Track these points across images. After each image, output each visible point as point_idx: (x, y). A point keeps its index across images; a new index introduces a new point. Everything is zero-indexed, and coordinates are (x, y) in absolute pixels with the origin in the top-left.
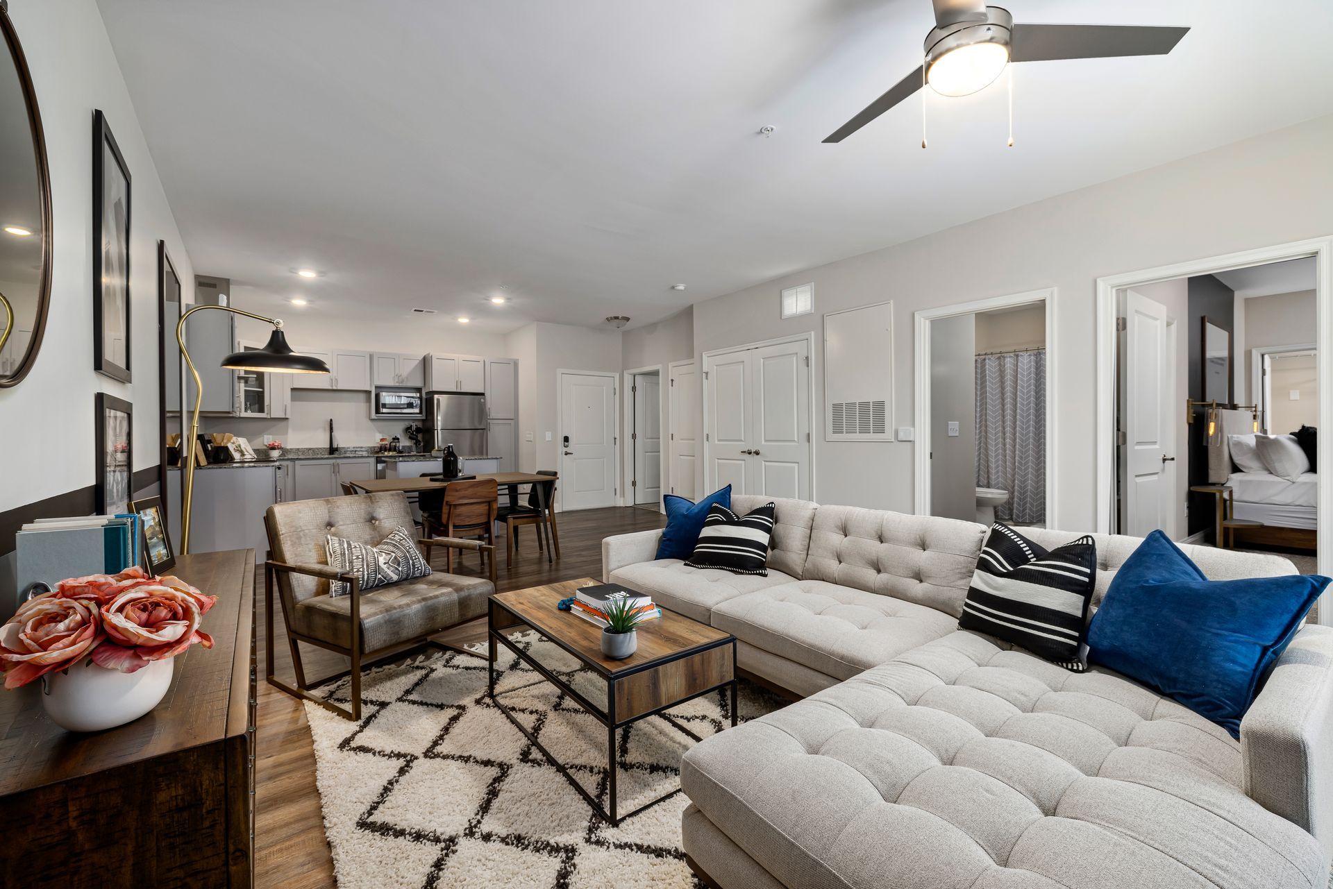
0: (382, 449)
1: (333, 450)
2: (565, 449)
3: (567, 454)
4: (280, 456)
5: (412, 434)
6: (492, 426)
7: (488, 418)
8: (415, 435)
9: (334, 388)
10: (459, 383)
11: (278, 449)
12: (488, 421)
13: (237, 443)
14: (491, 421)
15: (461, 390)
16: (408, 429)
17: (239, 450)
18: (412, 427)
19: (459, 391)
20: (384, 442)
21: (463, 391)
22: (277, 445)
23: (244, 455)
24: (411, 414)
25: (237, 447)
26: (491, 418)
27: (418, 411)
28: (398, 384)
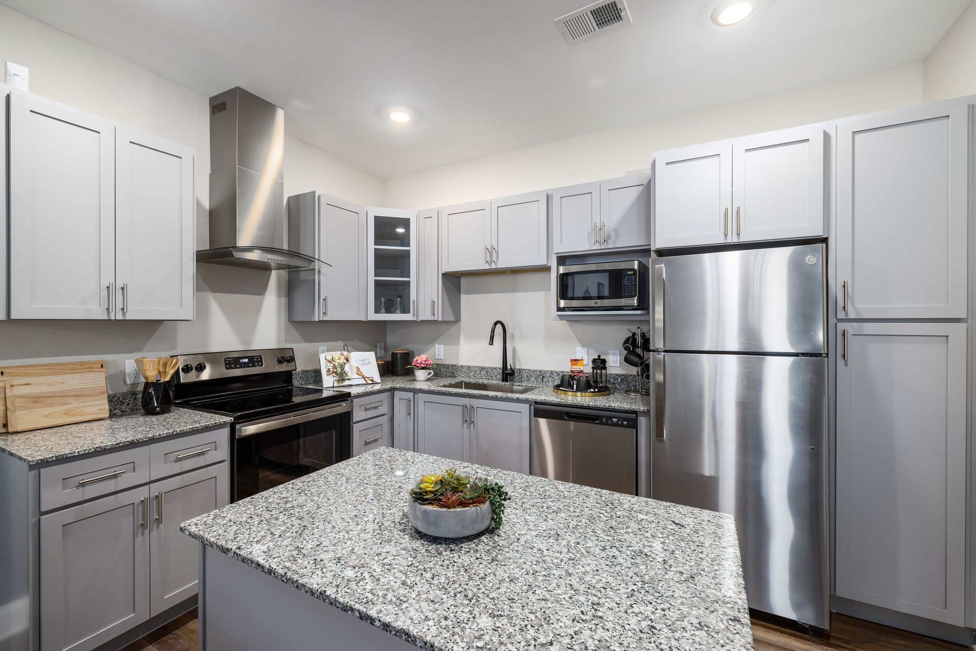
0: (568, 382)
5: (633, 353)
7: (841, 315)
8: (638, 356)
9: (493, 266)
10: (733, 216)
11: (423, 368)
12: (841, 326)
13: (338, 361)
14: (850, 328)
15: (738, 235)
16: (627, 341)
17: (336, 373)
18: (636, 337)
19: (732, 239)
20: (577, 368)
21: (744, 239)
22: (421, 363)
23: (343, 380)
24: (620, 308)
25: (335, 367)
26: (852, 315)
27: (635, 301)
28: (597, 247)
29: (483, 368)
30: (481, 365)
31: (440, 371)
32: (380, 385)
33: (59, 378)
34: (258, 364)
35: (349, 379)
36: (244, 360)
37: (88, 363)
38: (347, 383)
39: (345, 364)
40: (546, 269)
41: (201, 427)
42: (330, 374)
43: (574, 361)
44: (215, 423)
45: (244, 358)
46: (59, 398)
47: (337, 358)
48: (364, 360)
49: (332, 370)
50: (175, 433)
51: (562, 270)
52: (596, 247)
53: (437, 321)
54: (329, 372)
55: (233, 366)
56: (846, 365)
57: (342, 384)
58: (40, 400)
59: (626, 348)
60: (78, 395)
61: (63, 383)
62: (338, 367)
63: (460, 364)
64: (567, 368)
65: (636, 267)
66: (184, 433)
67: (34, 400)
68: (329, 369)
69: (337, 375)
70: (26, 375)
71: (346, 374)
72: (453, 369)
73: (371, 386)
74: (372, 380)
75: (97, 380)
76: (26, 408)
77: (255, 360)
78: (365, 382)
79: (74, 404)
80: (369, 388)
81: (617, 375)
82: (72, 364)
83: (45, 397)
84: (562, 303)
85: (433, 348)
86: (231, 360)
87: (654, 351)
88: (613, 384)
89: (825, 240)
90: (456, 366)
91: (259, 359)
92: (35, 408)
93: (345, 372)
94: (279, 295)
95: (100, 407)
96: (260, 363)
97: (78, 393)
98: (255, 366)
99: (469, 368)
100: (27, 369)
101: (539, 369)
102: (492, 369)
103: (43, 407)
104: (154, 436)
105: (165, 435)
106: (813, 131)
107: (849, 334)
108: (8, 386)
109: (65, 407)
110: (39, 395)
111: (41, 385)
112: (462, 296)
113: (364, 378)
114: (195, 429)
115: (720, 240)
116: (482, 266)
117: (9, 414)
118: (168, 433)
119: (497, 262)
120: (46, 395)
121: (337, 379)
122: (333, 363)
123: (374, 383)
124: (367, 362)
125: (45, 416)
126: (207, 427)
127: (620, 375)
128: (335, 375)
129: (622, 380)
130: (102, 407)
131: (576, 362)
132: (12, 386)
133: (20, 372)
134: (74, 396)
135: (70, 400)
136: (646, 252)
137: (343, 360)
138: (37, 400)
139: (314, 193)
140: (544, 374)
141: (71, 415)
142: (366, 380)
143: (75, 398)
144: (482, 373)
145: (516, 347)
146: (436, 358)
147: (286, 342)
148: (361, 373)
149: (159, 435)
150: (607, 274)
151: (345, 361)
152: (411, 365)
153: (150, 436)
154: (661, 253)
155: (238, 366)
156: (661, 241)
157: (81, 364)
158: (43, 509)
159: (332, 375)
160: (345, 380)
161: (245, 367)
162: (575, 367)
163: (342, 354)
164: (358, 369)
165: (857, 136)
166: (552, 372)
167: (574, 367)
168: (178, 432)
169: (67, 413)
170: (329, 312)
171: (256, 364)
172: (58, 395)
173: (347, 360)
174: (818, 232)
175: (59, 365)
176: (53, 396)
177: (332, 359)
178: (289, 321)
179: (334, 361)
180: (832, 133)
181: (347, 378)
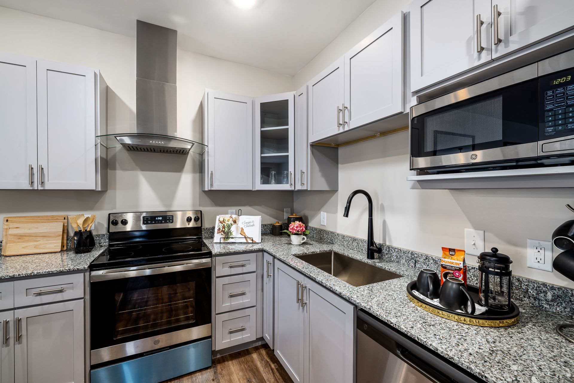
13: (227, 222)
17: (224, 232)
20: (452, 263)
23: (228, 238)
25: (224, 227)
29: (355, 240)
31: (323, 236)
32: (260, 244)
33: (35, 225)
34: (169, 222)
35: (232, 238)
36: (159, 218)
37: (56, 216)
38: (231, 240)
39: (232, 225)
41: (56, 272)
42: (220, 232)
43: (449, 251)
44: (69, 269)
45: (160, 217)
46: (33, 237)
47: (227, 220)
48: (249, 223)
49: (221, 229)
50: (33, 274)
53: (306, 191)
54: (219, 230)
55: (149, 222)
57: (226, 241)
58: (22, 238)
60: (44, 236)
61: (37, 228)
62: (226, 227)
63: (338, 232)
66: (41, 275)
67: (19, 237)
68: (219, 228)
69: (224, 234)
70: (20, 222)
71: (231, 233)
72: (332, 236)
73: (251, 245)
74: (252, 240)
75: (58, 228)
76: (14, 242)
77: (168, 218)
78: (245, 241)
79: (42, 242)
80: (249, 247)
81: (544, 285)
82: (47, 216)
83: (25, 236)
85: (320, 215)
86: (149, 218)
88: (535, 299)
90: (334, 233)
91: (171, 218)
92: (19, 242)
93: (230, 232)
94: (194, 173)
95: (55, 245)
96: (171, 221)
97: (45, 235)
98: (167, 223)
99: (343, 237)
100: (21, 218)
102: (362, 241)
103: (23, 242)
104: (14, 275)
105: (24, 275)
108: (8, 229)
109: (36, 243)
110: (23, 235)
111: (25, 229)
112: (340, 166)
113: (245, 238)
114: (51, 272)
117: (6, 245)
118: (27, 274)
119: (349, 123)
120: (27, 235)
121: (224, 236)
122: (224, 224)
123: (254, 243)
124: (251, 224)
125: (23, 248)
126: (61, 272)
127: (552, 288)
128: (223, 234)
129: (555, 298)
130: (56, 244)
131: (451, 253)
132: (10, 228)
133: (17, 220)
134: (42, 236)
135: (39, 239)
137: (231, 222)
138: (20, 237)
140: (416, 257)
141: (38, 248)
142: (246, 240)
143: (42, 238)
144: (354, 244)
146: (321, 224)
147: (200, 206)
148: (244, 233)
149: (19, 275)
151: (232, 222)
152: (288, 230)
153: (11, 275)
155: (153, 222)
157: (52, 217)
159: (220, 233)
160: (229, 238)
161: (158, 223)
162: (449, 260)
163: (231, 217)
164: (242, 229)
167: (446, 260)
168: (35, 274)
169: (36, 247)
171: (168, 221)
172: (33, 235)
173: (235, 222)
175: (39, 217)
176: (30, 236)
177: (223, 221)
178: (202, 190)
179: (224, 222)
181: (231, 236)
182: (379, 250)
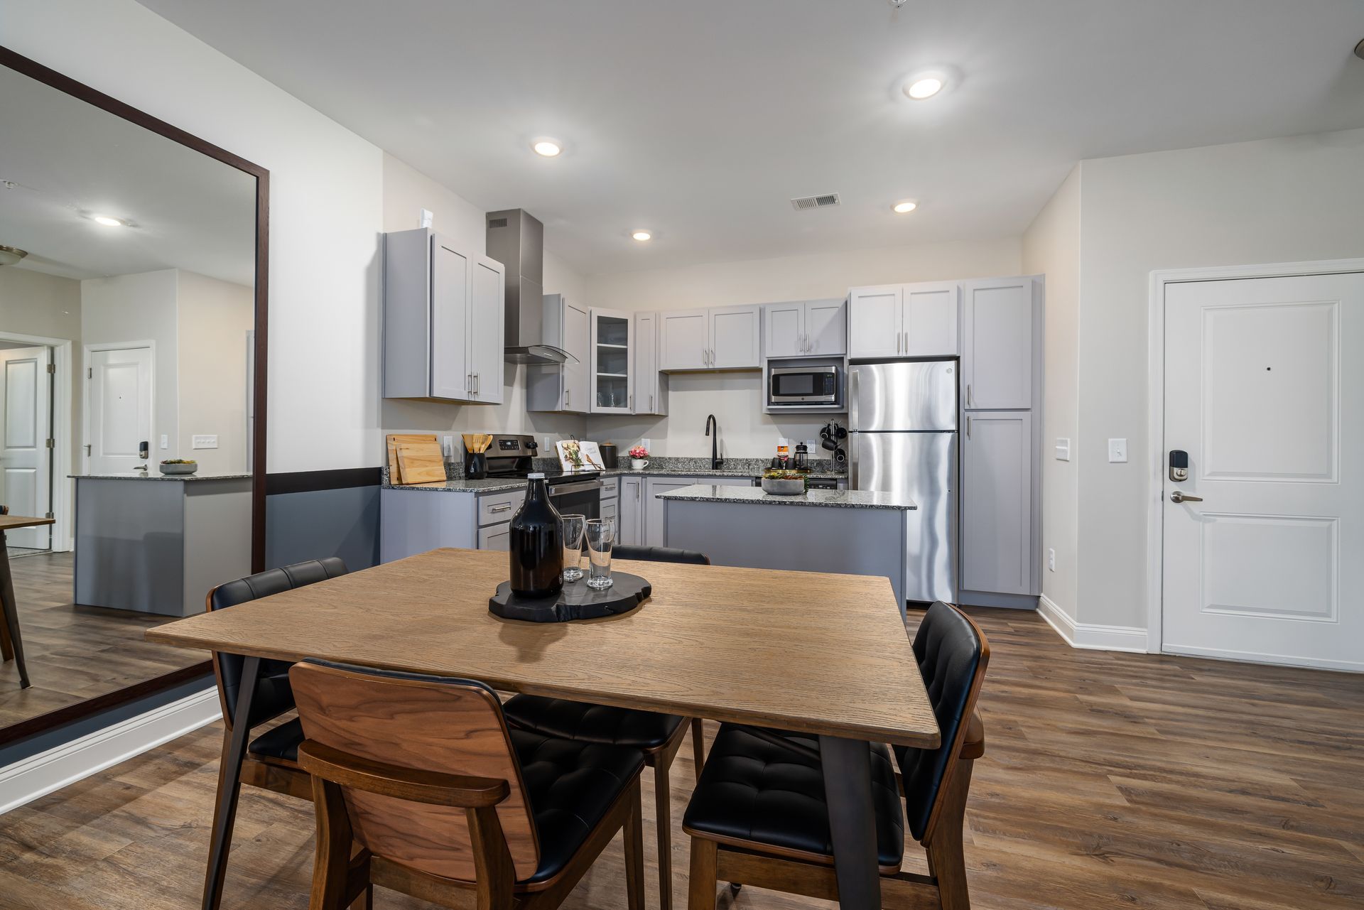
0: (778, 463)
1: (717, 463)
2: (1172, 488)
3: (1178, 499)
4: (644, 469)
5: (829, 439)
6: (973, 425)
7: (967, 407)
8: (833, 442)
9: (711, 367)
10: (902, 339)
11: (641, 458)
12: (967, 414)
13: (572, 449)
14: (972, 415)
15: (906, 351)
16: (823, 430)
17: (572, 459)
18: (831, 427)
19: (903, 354)
20: (782, 454)
21: (911, 354)
22: (639, 453)
23: (579, 465)
24: (821, 403)
25: (570, 454)
26: (973, 407)
27: (833, 398)
28: (802, 354)
29: (691, 459)
30: (689, 456)
31: (654, 461)
32: (607, 471)
33: (420, 446)
35: (583, 465)
36: (508, 443)
38: (582, 469)
39: (578, 451)
40: (759, 370)
42: (568, 460)
43: (781, 448)
45: (509, 441)
46: (422, 462)
47: (571, 446)
48: (591, 449)
49: (568, 457)
51: (773, 372)
52: (800, 354)
53: (654, 415)
54: (566, 458)
55: (504, 447)
56: (970, 439)
57: (578, 469)
58: (414, 461)
59: (823, 436)
61: (423, 450)
62: (573, 454)
63: (667, 456)
64: (772, 454)
65: (834, 372)
68: (566, 456)
70: (405, 442)
71: (580, 460)
72: (661, 462)
74: (598, 466)
75: (437, 451)
76: (409, 467)
77: (514, 444)
79: (430, 467)
81: (813, 460)
82: (422, 436)
84: (773, 399)
85: (639, 442)
86: (503, 442)
87: (852, 432)
88: (810, 467)
89: (957, 359)
90: (663, 458)
92: (413, 467)
93: (578, 458)
94: (522, 387)
96: (517, 447)
97: (428, 458)
98: (515, 449)
99: (677, 459)
100: (405, 437)
101: (746, 457)
102: (701, 459)
103: (416, 467)
106: (952, 286)
107: (971, 419)
108: (398, 450)
111: (413, 450)
112: (670, 392)
113: (593, 464)
115: (894, 354)
116: (701, 365)
117: (401, 470)
119: (714, 363)
120: (416, 458)
121: (573, 463)
122: (569, 450)
123: (600, 468)
124: (593, 450)
125: (419, 474)
127: (816, 460)
128: (571, 461)
129: (817, 464)
130: (442, 471)
132: (401, 449)
133: (401, 439)
135: (426, 463)
136: (840, 360)
139: (559, 295)
140: (750, 462)
141: (430, 475)
142: (595, 467)
143: (429, 462)
144: (691, 463)
145: (724, 440)
147: (529, 430)
148: (591, 460)
150: (812, 376)
151: (577, 449)
154: (854, 362)
156: (855, 353)
157: (426, 437)
158: (482, 523)
161: (509, 448)
163: (574, 443)
164: (588, 456)
165: (976, 292)
166: (757, 460)
167: (779, 453)
169: (428, 474)
170: (571, 404)
171: (515, 447)
172: (422, 458)
173: (579, 448)
174: (953, 352)
176: (419, 459)
177: (567, 447)
178: (528, 411)
180: (962, 287)
181: (581, 463)
182: (721, 462)
